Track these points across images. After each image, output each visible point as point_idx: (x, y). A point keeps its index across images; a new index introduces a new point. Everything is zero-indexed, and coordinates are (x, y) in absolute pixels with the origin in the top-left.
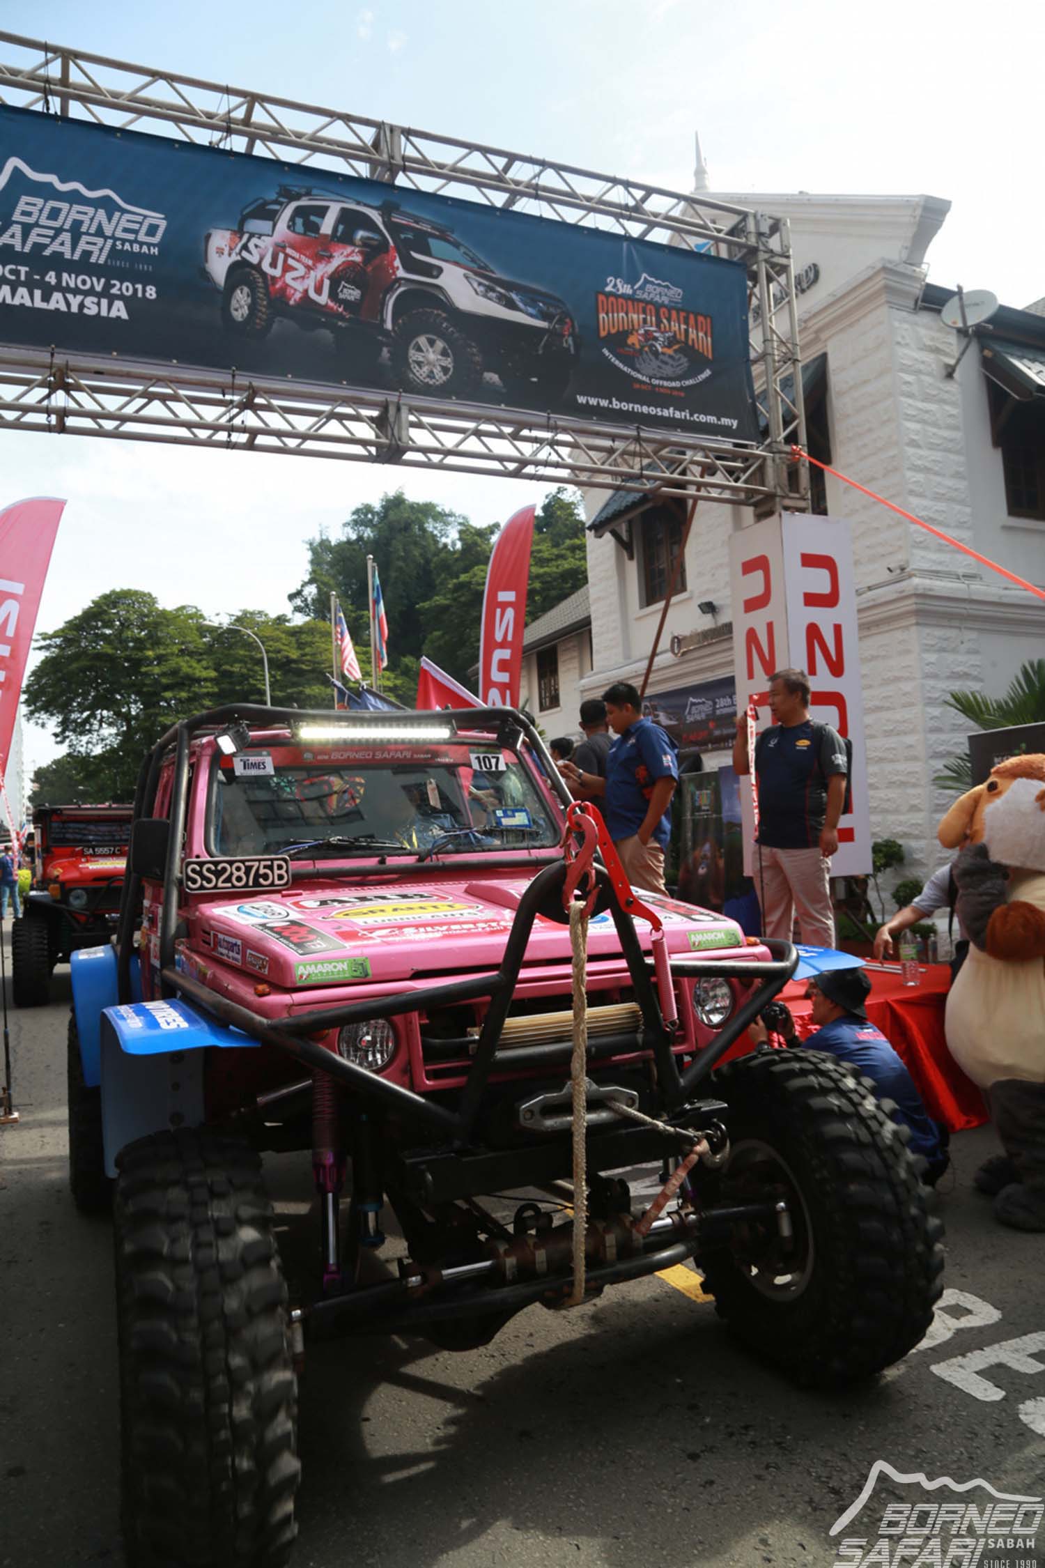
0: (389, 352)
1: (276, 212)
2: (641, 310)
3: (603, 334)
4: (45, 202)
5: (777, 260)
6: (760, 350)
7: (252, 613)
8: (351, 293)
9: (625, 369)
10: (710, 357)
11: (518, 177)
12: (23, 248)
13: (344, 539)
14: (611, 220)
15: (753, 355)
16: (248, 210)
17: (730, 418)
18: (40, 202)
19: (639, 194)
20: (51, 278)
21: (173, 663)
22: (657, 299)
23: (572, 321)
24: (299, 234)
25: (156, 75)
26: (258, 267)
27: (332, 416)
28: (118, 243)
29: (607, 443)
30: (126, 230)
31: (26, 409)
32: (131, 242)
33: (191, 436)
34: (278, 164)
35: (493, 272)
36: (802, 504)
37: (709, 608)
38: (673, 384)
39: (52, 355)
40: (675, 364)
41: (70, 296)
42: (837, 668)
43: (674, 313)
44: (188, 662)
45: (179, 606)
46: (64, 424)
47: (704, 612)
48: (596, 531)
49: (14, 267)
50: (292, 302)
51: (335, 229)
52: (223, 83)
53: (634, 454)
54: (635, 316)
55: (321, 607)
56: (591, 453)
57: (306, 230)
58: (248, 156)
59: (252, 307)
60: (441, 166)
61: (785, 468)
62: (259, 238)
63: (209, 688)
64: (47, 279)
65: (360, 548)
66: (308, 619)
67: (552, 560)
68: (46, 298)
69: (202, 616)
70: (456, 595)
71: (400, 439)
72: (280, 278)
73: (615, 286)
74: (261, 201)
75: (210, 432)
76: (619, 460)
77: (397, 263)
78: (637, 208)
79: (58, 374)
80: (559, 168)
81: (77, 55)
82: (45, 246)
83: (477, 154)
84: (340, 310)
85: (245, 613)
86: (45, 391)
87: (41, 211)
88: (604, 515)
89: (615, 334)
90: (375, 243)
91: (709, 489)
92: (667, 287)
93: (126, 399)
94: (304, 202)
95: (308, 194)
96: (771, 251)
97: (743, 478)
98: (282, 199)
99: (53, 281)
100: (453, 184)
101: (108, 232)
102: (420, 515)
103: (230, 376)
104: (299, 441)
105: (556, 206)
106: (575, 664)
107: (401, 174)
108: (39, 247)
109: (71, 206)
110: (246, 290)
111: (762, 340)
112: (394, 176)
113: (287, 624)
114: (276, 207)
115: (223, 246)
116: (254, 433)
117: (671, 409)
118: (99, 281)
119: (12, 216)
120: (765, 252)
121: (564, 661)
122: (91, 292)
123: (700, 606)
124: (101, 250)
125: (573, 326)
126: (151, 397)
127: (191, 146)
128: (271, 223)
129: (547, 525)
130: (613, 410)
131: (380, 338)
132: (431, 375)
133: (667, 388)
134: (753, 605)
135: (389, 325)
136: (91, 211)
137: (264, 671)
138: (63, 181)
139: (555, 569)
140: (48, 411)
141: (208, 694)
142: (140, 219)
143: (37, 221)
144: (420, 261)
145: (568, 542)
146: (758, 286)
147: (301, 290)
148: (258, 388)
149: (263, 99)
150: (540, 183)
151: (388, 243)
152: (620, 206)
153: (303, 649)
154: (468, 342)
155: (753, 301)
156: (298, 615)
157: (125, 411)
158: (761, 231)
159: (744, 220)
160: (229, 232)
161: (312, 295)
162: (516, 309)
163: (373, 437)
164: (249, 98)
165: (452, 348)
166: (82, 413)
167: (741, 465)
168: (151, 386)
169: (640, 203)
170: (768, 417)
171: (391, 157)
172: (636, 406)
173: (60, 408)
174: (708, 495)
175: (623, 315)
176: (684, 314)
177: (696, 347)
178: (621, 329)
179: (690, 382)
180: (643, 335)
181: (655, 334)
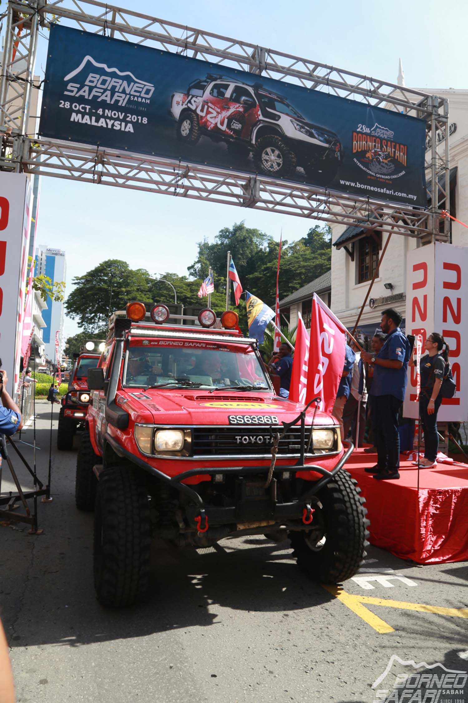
0: (253, 154)
1: (205, 86)
2: (373, 140)
3: (354, 151)
5: (440, 119)
6: (430, 163)
7: (170, 274)
8: (237, 126)
9: (364, 168)
10: (405, 165)
11: (318, 75)
12: (88, 97)
13: (215, 243)
14: (362, 97)
15: (426, 165)
16: (192, 85)
17: (413, 195)
18: (98, 76)
19: (376, 85)
20: (100, 111)
21: (134, 294)
22: (382, 136)
23: (340, 144)
24: (215, 97)
25: (155, 20)
26: (195, 111)
27: (224, 183)
28: (132, 97)
29: (352, 203)
30: (135, 91)
31: (84, 171)
32: (138, 97)
33: (158, 188)
34: (207, 64)
35: (304, 120)
36: (445, 238)
37: (390, 286)
38: (387, 177)
39: (98, 147)
40: (388, 167)
41: (108, 121)
42: (457, 320)
43: (389, 143)
44: (140, 295)
45: (138, 269)
46: (100, 180)
47: (387, 288)
48: (337, 246)
49: (84, 106)
50: (209, 129)
51: (232, 95)
53: (365, 210)
54: (370, 144)
55: (202, 275)
56: (344, 208)
57: (218, 96)
58: (194, 59)
59: (191, 130)
60: (283, 68)
61: (438, 220)
62: (196, 98)
64: (98, 112)
65: (222, 248)
66: (196, 279)
67: (311, 259)
68: (97, 121)
69: (148, 274)
70: (265, 272)
71: (255, 196)
72: (205, 117)
73: (362, 128)
74: (198, 81)
75: (166, 187)
76: (357, 211)
77: (260, 113)
78: (375, 92)
79: (100, 156)
80: (339, 71)
81: (120, 10)
83: (300, 63)
84: (231, 133)
85: (168, 274)
86: (94, 164)
87: (98, 80)
88: (341, 239)
89: (360, 152)
90: (250, 103)
91: (400, 229)
92: (386, 130)
93: (130, 169)
94: (218, 82)
95: (220, 78)
96: (439, 115)
97: (417, 224)
98: (208, 80)
99: (101, 113)
100: (288, 76)
101: (128, 92)
102: (250, 234)
103: (178, 161)
104: (207, 194)
105: (336, 89)
107: (264, 71)
108: (96, 97)
109: (112, 79)
110: (188, 122)
111: (431, 158)
112: (261, 72)
113: (186, 281)
114: (205, 84)
115: (180, 101)
116: (187, 188)
117: (385, 189)
118: (121, 114)
119: (85, 81)
120: (435, 115)
122: (118, 119)
123: (385, 285)
124: (124, 100)
125: (340, 147)
126: (141, 169)
127: (168, 53)
128: (202, 91)
129: (309, 243)
130: (357, 187)
131: (249, 148)
132: (272, 166)
133: (384, 179)
134: (416, 286)
135: (254, 142)
136: (120, 81)
137: (174, 301)
138: (109, 67)
139: (312, 264)
140: (94, 173)
142: (142, 86)
143: (96, 86)
144: (270, 112)
145: (319, 251)
146: (431, 131)
147: (214, 123)
148: (190, 167)
149: (203, 33)
150: (330, 78)
151: (256, 103)
152: (367, 90)
153: (193, 292)
154: (291, 152)
155: (428, 138)
156: (192, 277)
157: (128, 175)
158: (435, 105)
159: (427, 99)
160: (183, 94)
161: (219, 125)
162: (314, 137)
163: (242, 194)
164: (196, 32)
165: (283, 155)
166: (109, 174)
167: (416, 218)
168: (142, 164)
169: (376, 89)
170: (431, 195)
171: (260, 63)
172: (368, 187)
173: (100, 172)
174: (398, 231)
175: (365, 142)
176: (394, 144)
177: (399, 160)
178: (363, 149)
179: (395, 177)
180: (373, 153)
181: (379, 153)
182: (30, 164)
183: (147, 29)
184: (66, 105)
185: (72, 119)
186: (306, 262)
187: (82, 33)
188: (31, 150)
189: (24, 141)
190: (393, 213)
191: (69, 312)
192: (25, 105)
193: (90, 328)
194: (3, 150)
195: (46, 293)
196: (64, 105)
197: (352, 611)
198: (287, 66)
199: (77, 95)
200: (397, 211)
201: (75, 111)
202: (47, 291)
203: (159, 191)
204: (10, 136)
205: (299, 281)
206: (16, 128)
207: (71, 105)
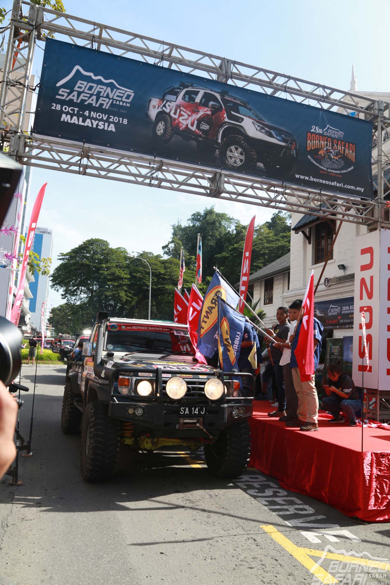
0: (219, 151)
1: (178, 92)
2: (325, 140)
3: (308, 149)
4: (88, 83)
5: (386, 121)
6: (376, 159)
7: (147, 253)
8: (205, 127)
9: (317, 164)
10: (354, 161)
11: (277, 83)
12: (77, 100)
13: (187, 226)
14: (316, 102)
15: (373, 161)
16: (167, 91)
17: (361, 188)
18: (85, 83)
19: (328, 91)
20: (87, 113)
21: (113, 270)
22: (333, 136)
23: (296, 143)
25: (136, 36)
26: (169, 114)
27: (193, 176)
28: (114, 101)
29: (306, 195)
30: (118, 96)
31: (71, 164)
32: (120, 101)
33: (135, 180)
34: (180, 73)
35: (264, 121)
36: (389, 226)
37: (343, 267)
38: (337, 172)
39: (84, 144)
40: (338, 163)
43: (339, 142)
44: (119, 270)
45: (118, 247)
46: (85, 172)
47: (340, 269)
48: (295, 231)
49: (73, 108)
50: (181, 129)
51: (201, 100)
52: (162, 40)
53: (318, 200)
54: (323, 143)
55: (175, 253)
56: (300, 199)
57: (189, 100)
58: (169, 69)
59: (165, 130)
60: (247, 77)
61: (383, 210)
62: (170, 102)
63: (126, 282)
64: (85, 114)
65: (194, 230)
66: (169, 257)
67: (274, 241)
68: (84, 121)
69: (126, 252)
70: (232, 253)
71: (220, 188)
72: (177, 119)
73: (315, 129)
74: (172, 88)
75: (142, 179)
76: (311, 202)
77: (225, 115)
78: (327, 97)
79: (85, 151)
80: (296, 80)
81: (106, 27)
82: (86, 101)
83: (262, 73)
84: (200, 133)
85: (144, 252)
86: (80, 158)
87: (86, 87)
88: (300, 224)
89: (314, 149)
90: (217, 107)
91: (350, 217)
92: (337, 131)
93: (111, 163)
94: (190, 89)
95: (192, 86)
96: (385, 117)
97: (364, 213)
98: (181, 87)
99: (87, 115)
100: (251, 84)
101: (111, 97)
102: (219, 218)
103: (154, 157)
104: (178, 185)
105: (293, 95)
106: (281, 286)
107: (230, 79)
108: (83, 101)
109: (97, 86)
110: (163, 123)
111: (377, 155)
112: (227, 80)
113: (161, 259)
114: (179, 90)
115: (156, 105)
116: (161, 180)
117: (335, 182)
118: (105, 117)
120: (381, 117)
121: (276, 284)
122: (102, 120)
123: (338, 266)
124: (107, 103)
125: (296, 146)
126: (121, 163)
127: (147, 64)
128: (176, 97)
129: (273, 226)
130: (310, 181)
131: (216, 146)
132: (235, 162)
133: (334, 173)
134: (364, 268)
135: (220, 141)
136: (105, 88)
137: (149, 277)
138: (95, 75)
139: (274, 245)
140: (80, 166)
141: (125, 284)
142: (124, 92)
143: (84, 91)
144: (235, 115)
145: (281, 234)
146: (377, 132)
147: (185, 124)
148: (164, 162)
149: (177, 47)
150: (287, 85)
151: (222, 107)
152: (320, 95)
153: (166, 269)
154: (252, 150)
155: (375, 137)
156: (166, 255)
157: (110, 168)
158: (381, 108)
159: (373, 103)
160: (159, 99)
161: (190, 126)
162: (273, 137)
163: (209, 186)
164: (172, 46)
165: (245, 152)
166: (93, 167)
167: (364, 208)
168: (122, 159)
169: (329, 95)
170: (377, 187)
171: (227, 72)
172: (320, 180)
173: (85, 165)
174: (348, 219)
175: (318, 142)
176: (344, 143)
177: (348, 157)
178: (316, 148)
179: (345, 171)
180: (325, 151)
181: (331, 150)
182: (24, 157)
183: (129, 43)
184: (58, 107)
185: (62, 120)
186: (269, 244)
187: (73, 47)
188: (26, 145)
189: (19, 138)
190: (343, 203)
191: (54, 285)
192: (21, 107)
193: (73, 299)
194: (2, 144)
195: (34, 268)
196: (56, 107)
197: (299, 562)
198: (250, 75)
199: (67, 99)
200: (347, 201)
201: (65, 113)
202: (35, 267)
203: (136, 182)
204: (8, 133)
205: (263, 261)
206: (14, 126)
207: (62, 108)
